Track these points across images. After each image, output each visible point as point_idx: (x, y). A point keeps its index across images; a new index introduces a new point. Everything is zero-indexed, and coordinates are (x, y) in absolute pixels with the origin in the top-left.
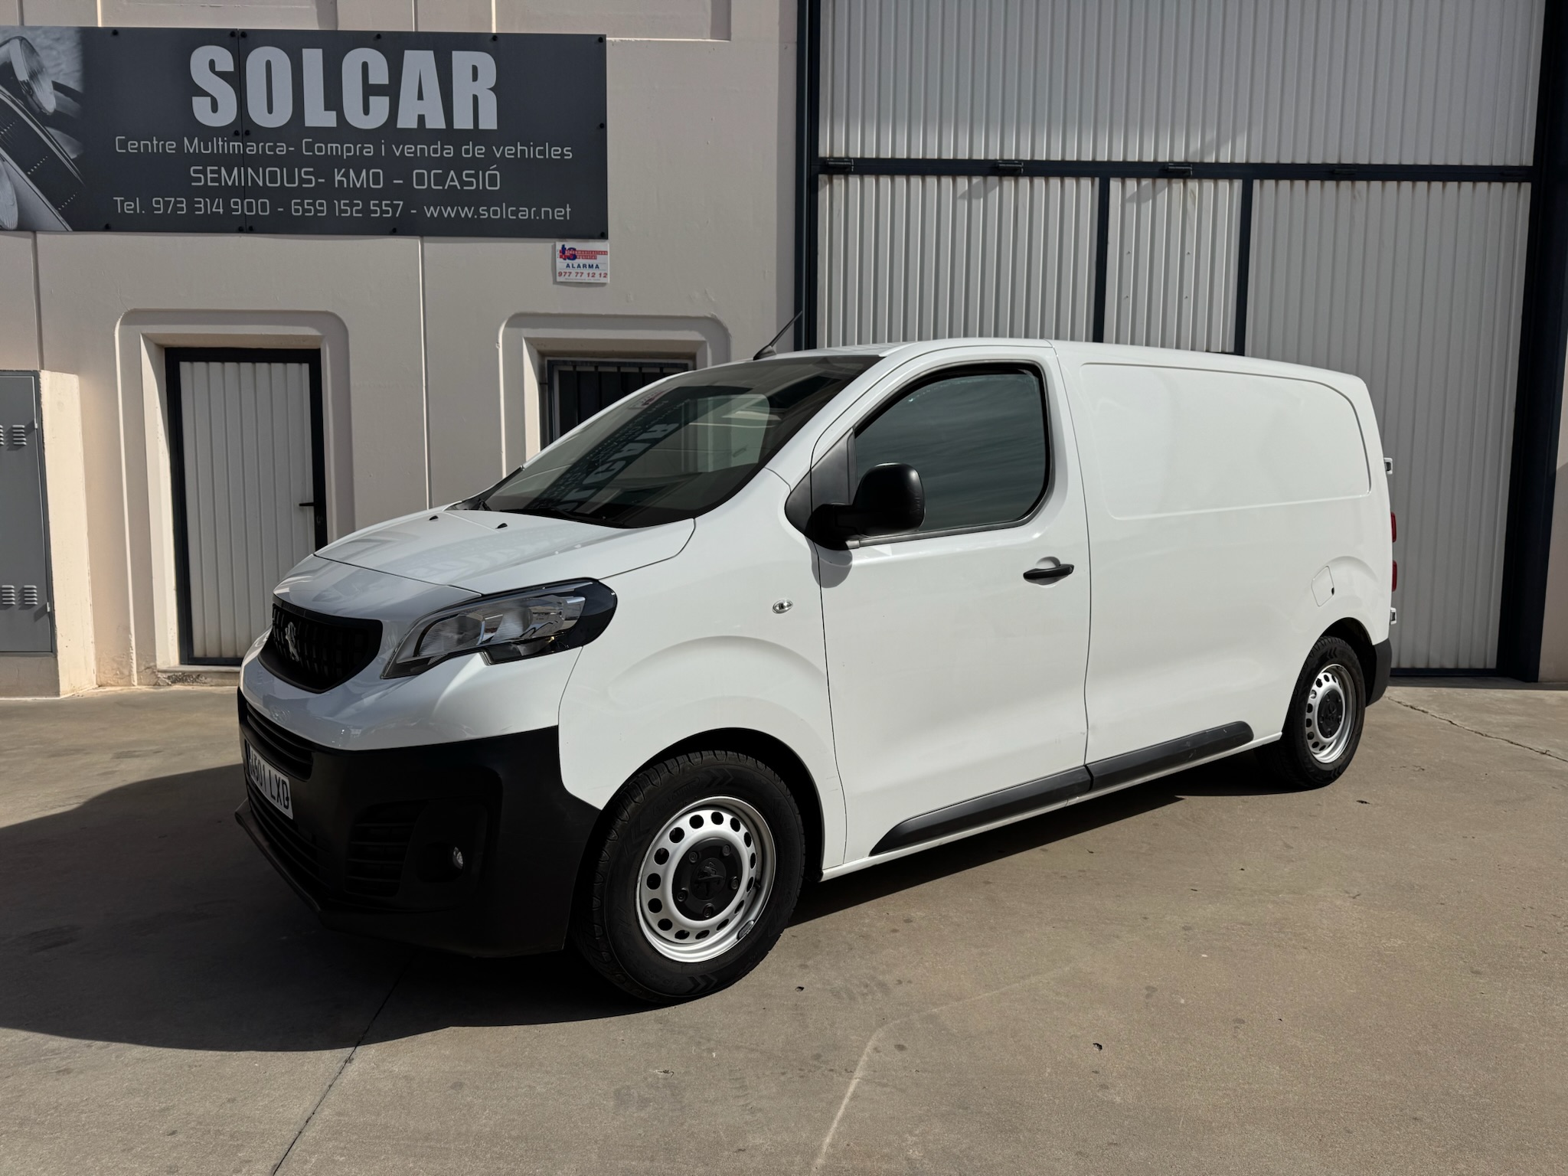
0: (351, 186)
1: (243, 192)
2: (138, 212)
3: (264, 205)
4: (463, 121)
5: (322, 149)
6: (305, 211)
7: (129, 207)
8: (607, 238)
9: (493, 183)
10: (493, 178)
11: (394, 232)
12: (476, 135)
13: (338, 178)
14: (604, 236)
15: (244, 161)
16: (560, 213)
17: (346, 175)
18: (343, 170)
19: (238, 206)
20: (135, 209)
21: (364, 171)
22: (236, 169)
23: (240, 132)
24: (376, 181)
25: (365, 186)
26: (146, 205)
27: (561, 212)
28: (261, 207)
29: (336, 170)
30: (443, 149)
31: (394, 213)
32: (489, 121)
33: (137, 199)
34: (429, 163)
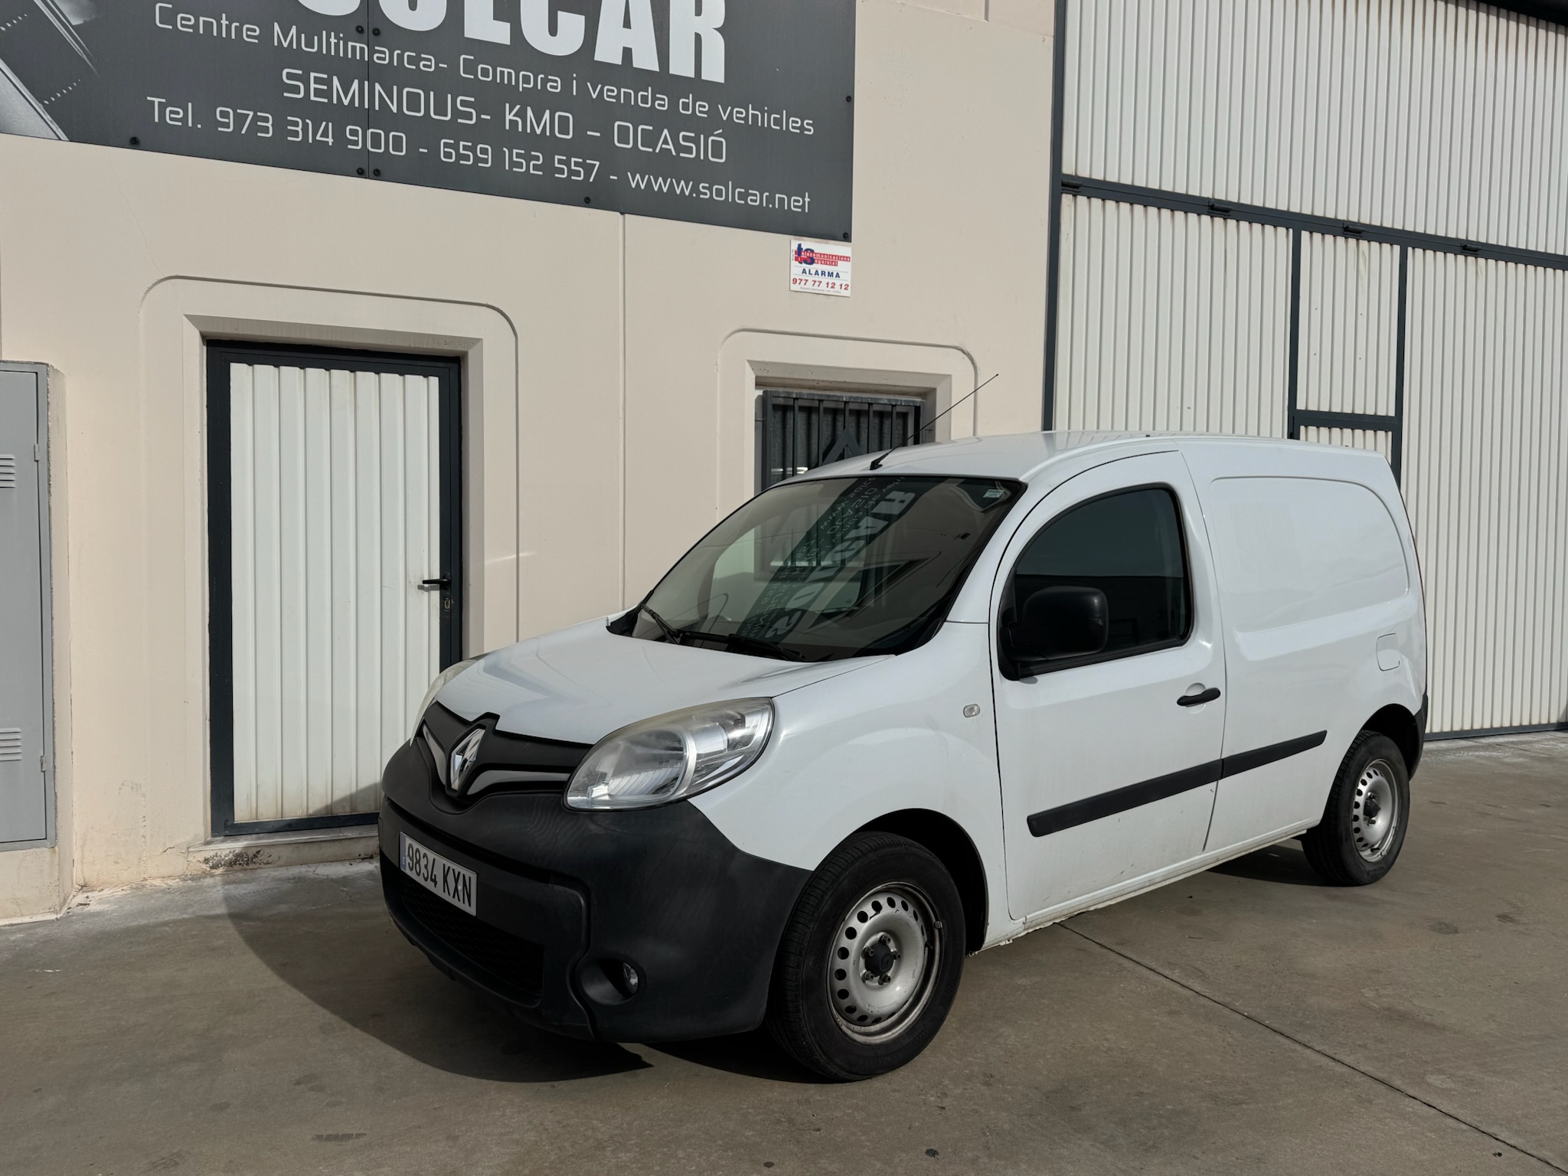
0: (529, 131)
1: (367, 117)
2: (190, 125)
3: (397, 141)
4: (681, 65)
5: (487, 73)
6: (459, 157)
7: (173, 116)
8: (850, 241)
9: (717, 153)
10: (717, 146)
11: (587, 202)
12: (697, 86)
13: (509, 117)
14: (846, 237)
15: (369, 72)
16: (798, 203)
17: (522, 114)
18: (518, 107)
19: (358, 138)
20: (185, 119)
21: (548, 112)
22: (356, 82)
23: (365, 29)
24: (564, 129)
25: (548, 134)
26: (204, 114)
27: (799, 201)
28: (394, 144)
29: (507, 105)
30: (654, 99)
31: (588, 175)
32: (715, 71)
33: (190, 105)
34: (638, 116)
